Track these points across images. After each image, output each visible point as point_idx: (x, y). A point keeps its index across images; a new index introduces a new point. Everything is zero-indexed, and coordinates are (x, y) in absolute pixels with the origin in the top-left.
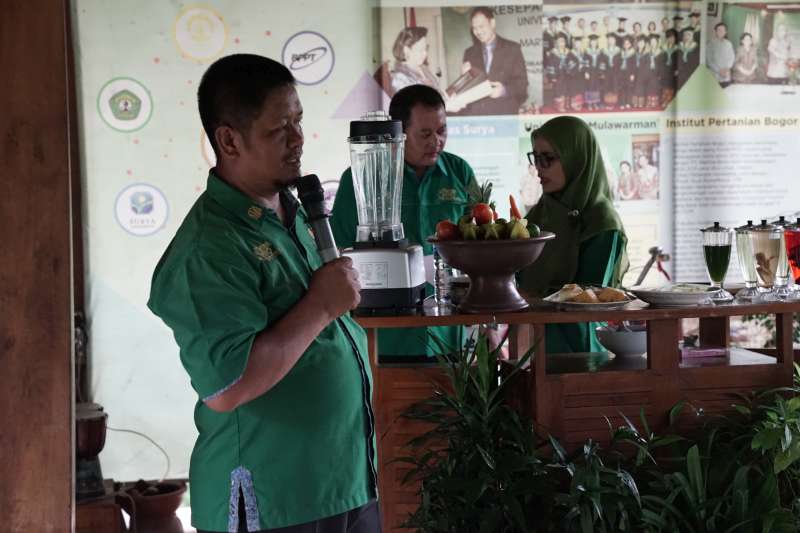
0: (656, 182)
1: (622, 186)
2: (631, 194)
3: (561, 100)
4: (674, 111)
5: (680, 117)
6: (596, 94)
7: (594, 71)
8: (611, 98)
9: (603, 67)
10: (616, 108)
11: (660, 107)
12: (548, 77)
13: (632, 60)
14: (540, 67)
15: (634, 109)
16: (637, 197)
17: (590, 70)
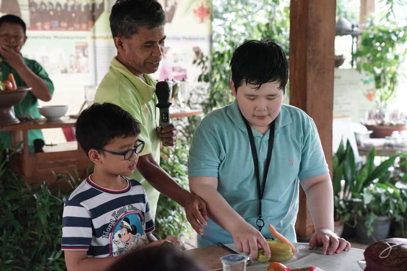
0: (87, 65)
1: (71, 67)
2: (76, 70)
3: (39, 24)
4: (94, 32)
5: (97, 34)
6: (56, 23)
7: (55, 11)
8: (64, 24)
9: (59, 9)
10: (67, 29)
11: (87, 29)
12: (32, 13)
13: (73, 7)
14: (27, 7)
15: (75, 30)
16: (79, 72)
17: (53, 10)
